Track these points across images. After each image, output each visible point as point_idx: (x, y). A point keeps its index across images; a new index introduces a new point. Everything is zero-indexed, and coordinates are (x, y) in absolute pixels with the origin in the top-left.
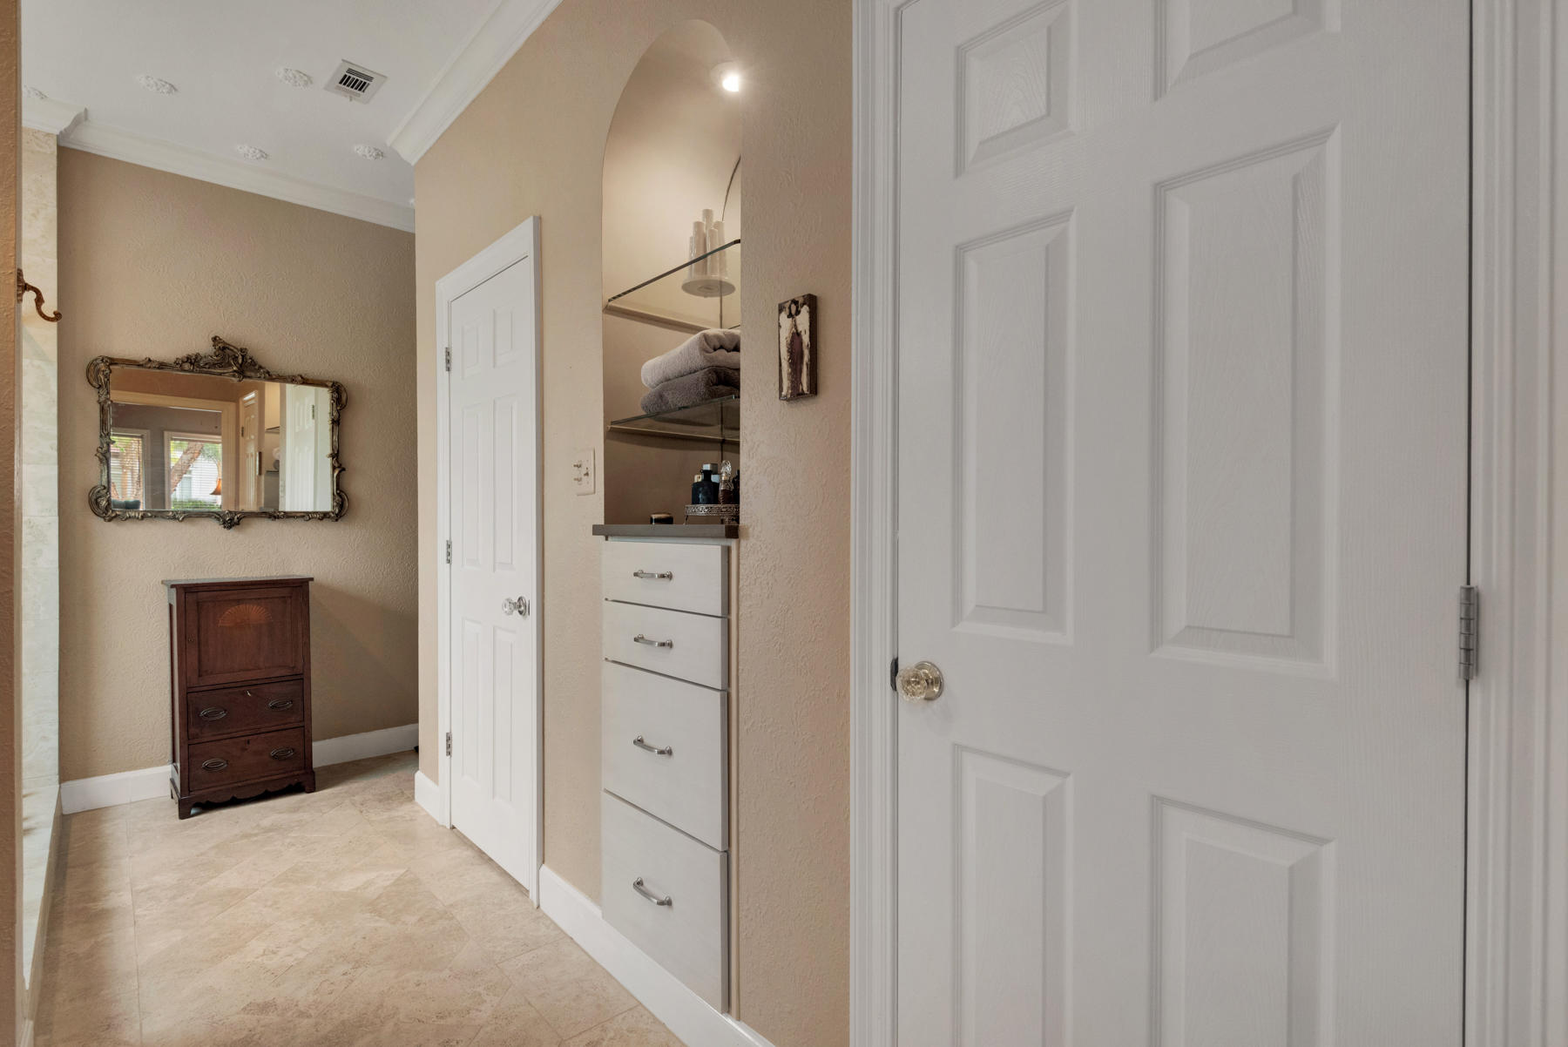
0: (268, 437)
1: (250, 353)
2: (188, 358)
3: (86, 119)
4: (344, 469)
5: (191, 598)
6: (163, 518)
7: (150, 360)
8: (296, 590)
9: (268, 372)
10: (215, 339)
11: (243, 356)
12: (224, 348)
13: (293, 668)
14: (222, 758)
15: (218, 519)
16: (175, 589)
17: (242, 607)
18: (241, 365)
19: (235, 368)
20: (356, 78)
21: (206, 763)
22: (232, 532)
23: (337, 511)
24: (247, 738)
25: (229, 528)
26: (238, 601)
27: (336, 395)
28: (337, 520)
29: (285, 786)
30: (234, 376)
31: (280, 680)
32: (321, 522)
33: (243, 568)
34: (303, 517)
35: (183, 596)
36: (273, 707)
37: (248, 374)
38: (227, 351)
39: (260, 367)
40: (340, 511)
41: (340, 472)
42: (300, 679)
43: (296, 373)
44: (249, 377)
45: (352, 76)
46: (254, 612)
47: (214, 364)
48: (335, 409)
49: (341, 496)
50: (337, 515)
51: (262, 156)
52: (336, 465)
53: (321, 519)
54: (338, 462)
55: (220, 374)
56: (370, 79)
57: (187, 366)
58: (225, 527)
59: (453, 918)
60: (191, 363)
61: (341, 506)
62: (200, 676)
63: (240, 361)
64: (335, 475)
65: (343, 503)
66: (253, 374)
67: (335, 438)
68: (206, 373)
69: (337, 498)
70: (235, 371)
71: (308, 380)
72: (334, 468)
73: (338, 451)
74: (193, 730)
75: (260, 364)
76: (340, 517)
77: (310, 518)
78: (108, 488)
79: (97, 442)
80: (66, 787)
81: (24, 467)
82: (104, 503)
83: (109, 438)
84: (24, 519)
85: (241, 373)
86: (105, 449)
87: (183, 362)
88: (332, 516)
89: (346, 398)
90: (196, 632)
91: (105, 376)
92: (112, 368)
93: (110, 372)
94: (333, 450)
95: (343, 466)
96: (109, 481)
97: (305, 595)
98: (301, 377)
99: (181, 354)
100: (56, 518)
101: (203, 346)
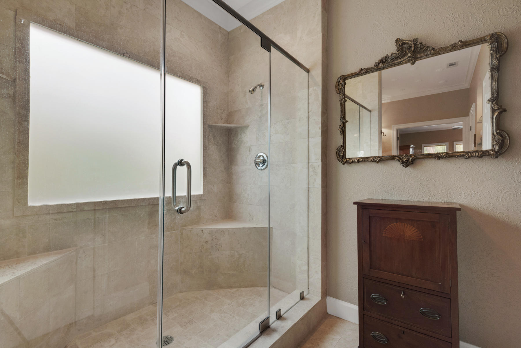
0: (478, 125)
1: (424, 43)
2: (381, 60)
4: (505, 110)
6: (368, 161)
7: (362, 69)
8: (443, 218)
9: (433, 49)
10: (396, 41)
11: (415, 44)
12: (403, 44)
13: (441, 285)
14: (384, 335)
15: (399, 161)
16: (356, 206)
17: (399, 224)
18: (413, 51)
19: (409, 55)
21: (375, 333)
22: (409, 169)
23: (497, 148)
24: (402, 328)
25: (406, 166)
27: (495, 45)
28: (497, 157)
30: (409, 61)
31: (431, 293)
33: (417, 194)
34: (463, 156)
35: (361, 210)
36: (423, 313)
37: (419, 55)
38: (405, 45)
39: (428, 47)
40: (499, 150)
41: (500, 113)
44: (420, 58)
46: (409, 231)
47: (397, 58)
48: (494, 58)
49: (501, 135)
50: (496, 152)
52: (496, 107)
53: (481, 157)
54: (498, 105)
55: (401, 63)
57: (381, 66)
58: (403, 166)
60: (383, 63)
61: (502, 144)
62: (370, 268)
63: (413, 49)
64: (495, 117)
65: (503, 141)
66: (422, 55)
67: (495, 83)
68: (392, 66)
69: (498, 137)
70: (409, 57)
72: (493, 111)
73: (498, 94)
75: (427, 45)
76: (501, 154)
77: (469, 157)
78: (344, 146)
79: (339, 123)
80: (330, 300)
81: (310, 139)
82: (342, 154)
83: (345, 119)
84: (310, 164)
85: (414, 59)
86: (342, 125)
87: (379, 64)
88: (492, 153)
89: (505, 45)
90: (368, 236)
91: (342, 86)
92: (346, 81)
93: (345, 84)
94: (492, 94)
95: (503, 107)
96: (344, 142)
97: (454, 222)
98: (460, 41)
99: (377, 59)
100: (321, 163)
101: (391, 49)
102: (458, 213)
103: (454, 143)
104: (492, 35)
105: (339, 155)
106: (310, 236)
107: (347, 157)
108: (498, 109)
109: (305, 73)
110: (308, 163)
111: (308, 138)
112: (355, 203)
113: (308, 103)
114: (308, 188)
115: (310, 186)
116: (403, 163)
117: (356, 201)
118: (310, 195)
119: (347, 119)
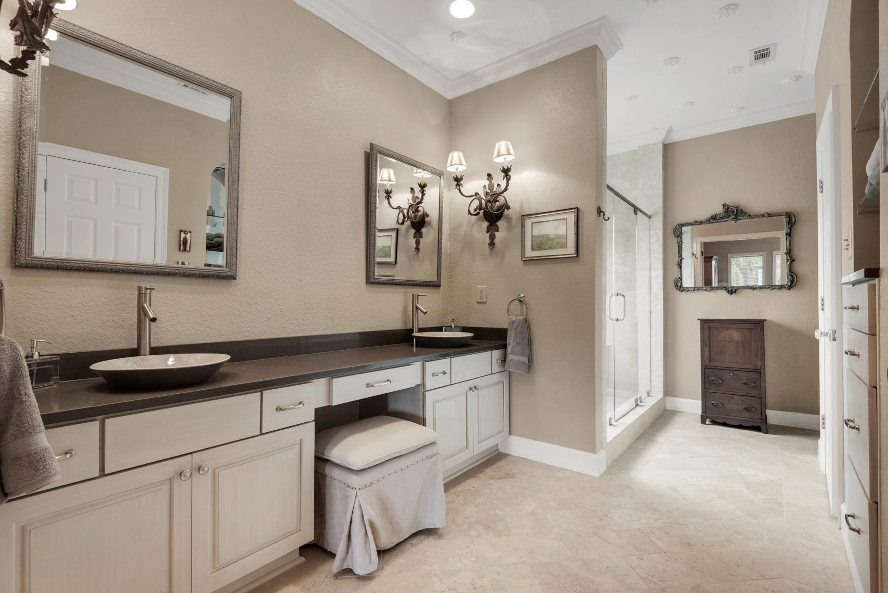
1: (740, 208)
2: (711, 217)
3: (672, 129)
4: (794, 260)
5: (706, 325)
6: (702, 290)
7: (696, 221)
8: (757, 326)
9: (749, 215)
10: (723, 205)
11: (737, 210)
12: (728, 208)
13: (756, 365)
14: (720, 402)
15: (726, 290)
16: (699, 321)
17: (729, 331)
18: (736, 215)
19: (733, 217)
20: (763, 52)
21: (713, 402)
22: (733, 296)
23: (789, 284)
24: (732, 396)
25: (731, 294)
26: (728, 329)
27: (788, 219)
28: (789, 289)
29: (751, 425)
30: (733, 220)
31: (749, 371)
32: (780, 290)
34: (769, 288)
35: (704, 324)
36: (744, 383)
37: (740, 218)
38: (730, 209)
39: (746, 213)
40: (791, 285)
41: (791, 262)
42: (760, 371)
43: (765, 212)
44: (740, 220)
45: (761, 53)
46: (736, 335)
47: (723, 217)
48: (787, 227)
49: (792, 276)
50: (789, 286)
51: (741, 109)
52: (789, 258)
53: (780, 289)
54: (790, 257)
55: (726, 221)
56: (768, 49)
57: (711, 221)
59: (782, 507)
60: (713, 219)
61: (792, 281)
62: (710, 361)
63: (735, 213)
64: (788, 264)
65: (793, 279)
66: (742, 218)
67: (788, 243)
68: (720, 222)
69: (790, 277)
71: (771, 214)
72: (787, 260)
73: (790, 250)
74: (707, 386)
75: (745, 212)
76: (792, 287)
77: (773, 289)
78: (681, 278)
79: (677, 259)
80: (668, 398)
81: (652, 272)
82: (679, 285)
83: (681, 257)
84: (652, 292)
85: (736, 219)
86: (680, 262)
87: (710, 219)
88: (786, 286)
89: (793, 220)
90: (708, 341)
91: (680, 232)
92: (683, 228)
93: (682, 230)
94: (787, 250)
95: (793, 258)
96: (681, 275)
97: (762, 328)
98: (768, 213)
99: (709, 216)
100: (662, 291)
101: (719, 210)
102: (765, 322)
103: (774, 252)
104: (786, 213)
105: (677, 285)
106: (652, 349)
107: (683, 286)
108: (790, 259)
109: (646, 219)
110: (650, 290)
111: (650, 270)
112: (698, 319)
113: (650, 243)
114: (650, 310)
115: (652, 309)
116: (728, 292)
117: (699, 318)
118: (652, 316)
119: (683, 257)
